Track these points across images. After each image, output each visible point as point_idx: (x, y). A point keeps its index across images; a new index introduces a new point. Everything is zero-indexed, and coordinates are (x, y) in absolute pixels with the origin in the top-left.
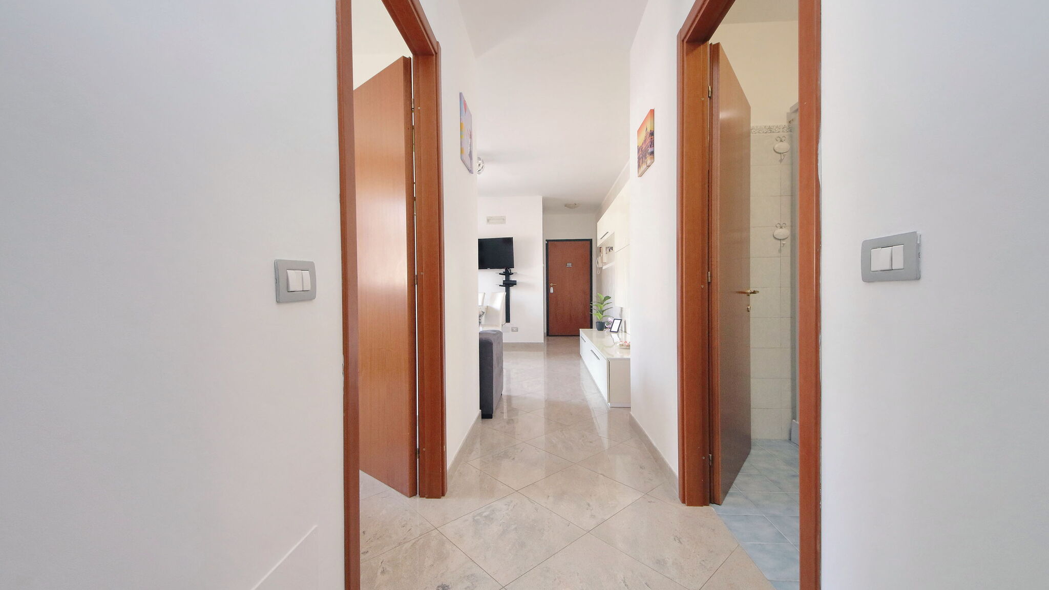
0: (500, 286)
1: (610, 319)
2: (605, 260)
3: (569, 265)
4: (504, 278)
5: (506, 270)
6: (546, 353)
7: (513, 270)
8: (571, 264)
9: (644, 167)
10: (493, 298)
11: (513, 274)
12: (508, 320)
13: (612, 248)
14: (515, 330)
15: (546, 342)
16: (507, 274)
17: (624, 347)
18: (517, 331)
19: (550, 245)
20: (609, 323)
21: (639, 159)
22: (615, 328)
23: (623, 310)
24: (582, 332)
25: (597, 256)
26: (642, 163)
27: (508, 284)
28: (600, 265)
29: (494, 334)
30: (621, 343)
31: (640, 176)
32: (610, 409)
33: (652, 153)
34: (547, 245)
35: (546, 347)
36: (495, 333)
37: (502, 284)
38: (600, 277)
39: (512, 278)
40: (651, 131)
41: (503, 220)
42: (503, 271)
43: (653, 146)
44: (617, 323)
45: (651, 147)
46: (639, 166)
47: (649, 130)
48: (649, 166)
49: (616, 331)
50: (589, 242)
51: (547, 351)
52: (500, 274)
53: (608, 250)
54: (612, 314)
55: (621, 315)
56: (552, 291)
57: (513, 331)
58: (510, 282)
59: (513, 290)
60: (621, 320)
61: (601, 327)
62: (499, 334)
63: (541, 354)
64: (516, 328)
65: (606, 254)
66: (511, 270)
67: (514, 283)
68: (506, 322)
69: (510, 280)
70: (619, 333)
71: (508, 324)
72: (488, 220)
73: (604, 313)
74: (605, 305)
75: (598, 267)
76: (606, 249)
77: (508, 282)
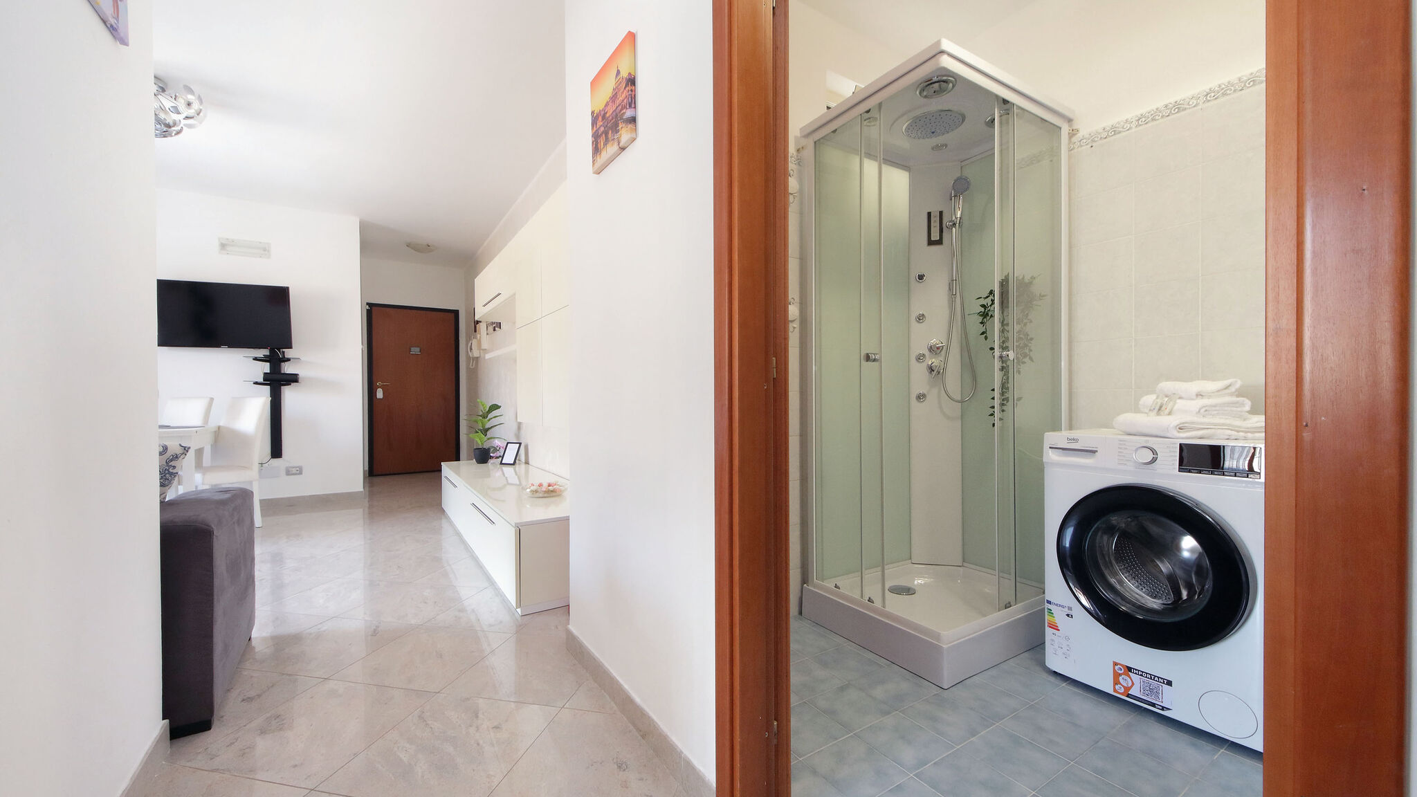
0: (256, 383)
1: (497, 443)
2: (485, 345)
3: (415, 350)
4: (266, 367)
5: (272, 351)
6: (367, 509)
7: (289, 353)
8: (418, 349)
9: (612, 149)
10: (235, 407)
11: (289, 360)
12: (276, 451)
13: (499, 325)
14: (294, 471)
15: (367, 489)
16: (276, 360)
17: (541, 495)
18: (301, 473)
19: (375, 314)
20: (496, 450)
21: (596, 137)
22: (509, 458)
23: (524, 427)
24: (447, 469)
25: (469, 339)
26: (605, 144)
27: (277, 381)
28: (475, 353)
29: (223, 503)
30: (532, 488)
31: (598, 172)
32: (519, 619)
33: (633, 120)
34: (369, 313)
35: (367, 499)
36: (227, 496)
37: (261, 380)
38: (474, 374)
39: (288, 369)
40: (630, 74)
41: (265, 250)
42: (266, 352)
43: (635, 107)
44: (512, 449)
45: (630, 106)
46: (596, 150)
47: (624, 74)
48: (623, 149)
49: (512, 463)
50: (452, 315)
51: (371, 507)
52: (256, 359)
53: (491, 329)
54: (501, 435)
55: (518, 435)
56: (380, 394)
57: (288, 473)
58: (285, 377)
59: (288, 393)
60: (520, 444)
61: (483, 456)
62: (239, 499)
63: (358, 513)
64: (298, 469)
65: (487, 334)
66: (284, 352)
67: (293, 379)
68: (272, 458)
69: (283, 372)
70: (517, 466)
71: (276, 461)
72: (223, 246)
73: (488, 433)
74: (489, 420)
75: (471, 356)
76: (487, 327)
77: (276, 377)
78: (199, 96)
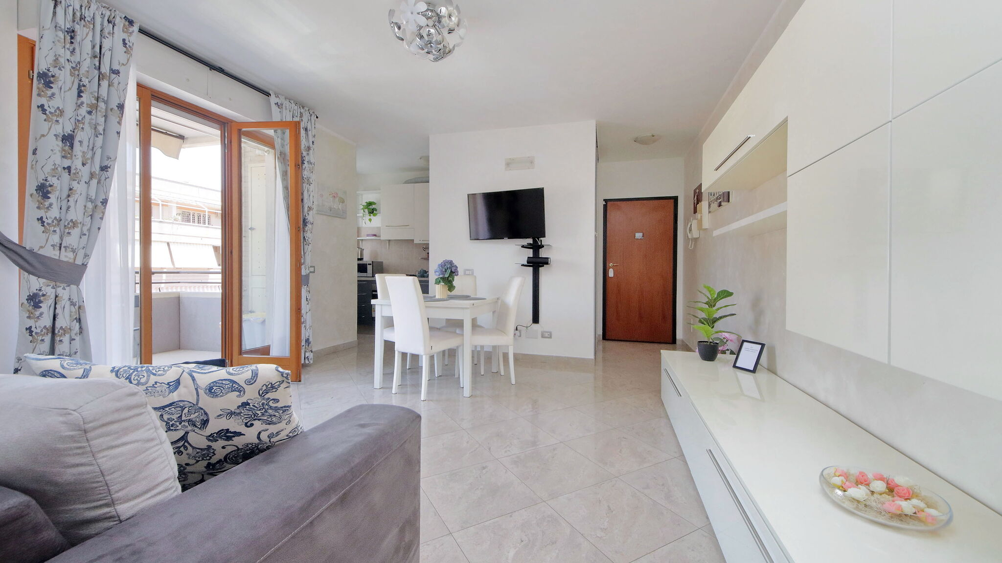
0: (523, 265)
1: (728, 338)
2: (706, 224)
3: (639, 235)
4: (530, 253)
5: (534, 241)
7: (544, 241)
8: (641, 234)
11: (543, 246)
12: (536, 319)
13: (727, 197)
14: (547, 335)
15: (598, 355)
16: (536, 247)
18: (550, 337)
19: (609, 206)
20: (723, 342)
22: (746, 361)
27: (537, 263)
28: (695, 234)
34: (605, 207)
35: (598, 365)
37: (526, 263)
38: (693, 254)
39: (543, 254)
41: (531, 162)
42: (530, 241)
44: (750, 351)
49: (752, 369)
50: (672, 201)
52: (523, 247)
53: (715, 205)
54: (734, 330)
56: (611, 273)
57: (543, 337)
58: (540, 260)
59: (544, 273)
60: (763, 345)
64: (549, 334)
65: (710, 212)
66: (541, 241)
67: (545, 262)
68: (533, 323)
69: (540, 256)
70: (757, 374)
71: (535, 325)
72: (508, 164)
73: (715, 324)
74: (718, 309)
75: (690, 237)
76: (709, 205)
77: (535, 260)
78: (457, 6)
